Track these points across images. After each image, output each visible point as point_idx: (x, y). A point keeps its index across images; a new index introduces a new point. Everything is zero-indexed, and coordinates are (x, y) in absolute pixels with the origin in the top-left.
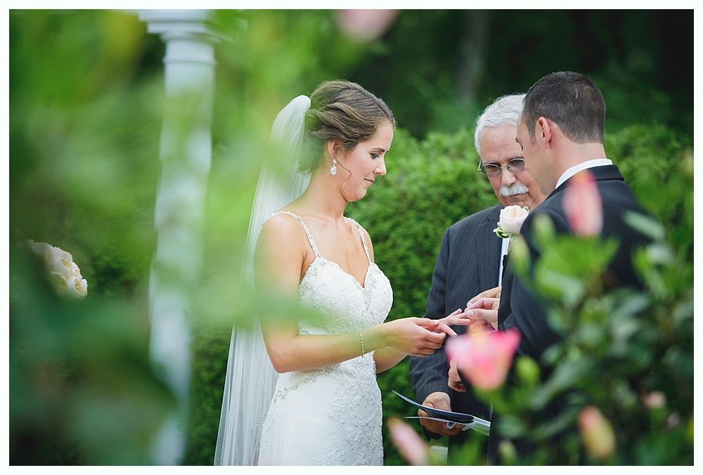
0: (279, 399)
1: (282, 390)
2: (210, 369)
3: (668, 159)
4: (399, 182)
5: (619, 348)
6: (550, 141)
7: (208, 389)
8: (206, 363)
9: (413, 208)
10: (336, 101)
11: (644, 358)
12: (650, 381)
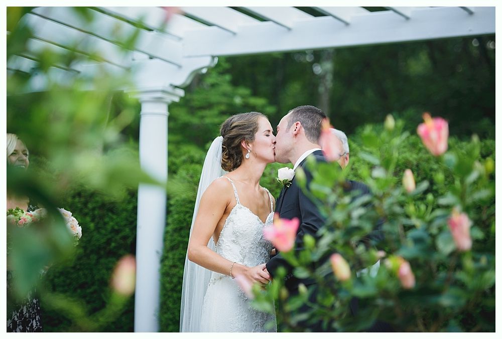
0: (211, 284)
1: (213, 279)
2: (171, 282)
3: (417, 154)
4: (270, 174)
5: (355, 223)
6: (296, 135)
7: (170, 294)
8: (168, 279)
9: (279, 188)
10: (231, 125)
11: (368, 227)
12: (373, 242)
